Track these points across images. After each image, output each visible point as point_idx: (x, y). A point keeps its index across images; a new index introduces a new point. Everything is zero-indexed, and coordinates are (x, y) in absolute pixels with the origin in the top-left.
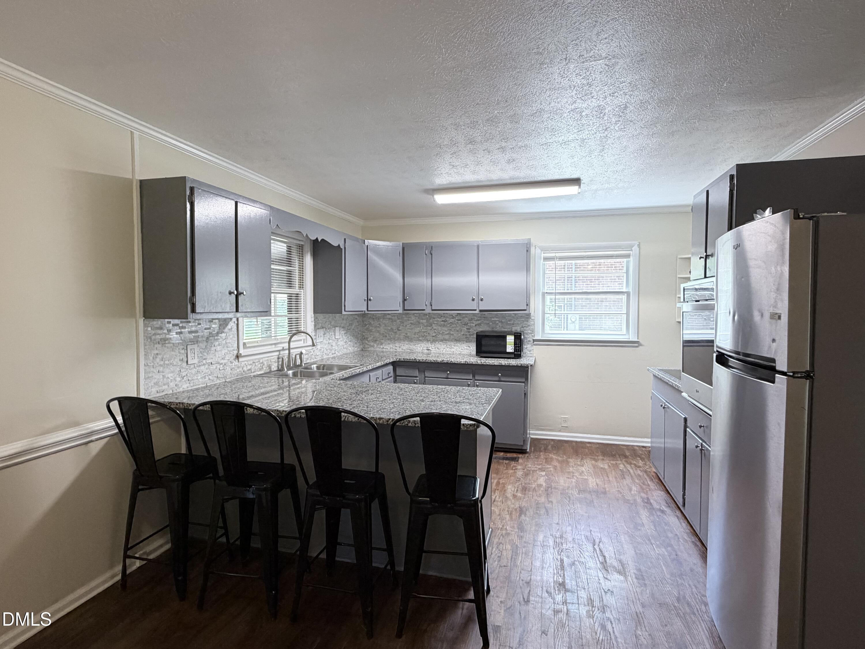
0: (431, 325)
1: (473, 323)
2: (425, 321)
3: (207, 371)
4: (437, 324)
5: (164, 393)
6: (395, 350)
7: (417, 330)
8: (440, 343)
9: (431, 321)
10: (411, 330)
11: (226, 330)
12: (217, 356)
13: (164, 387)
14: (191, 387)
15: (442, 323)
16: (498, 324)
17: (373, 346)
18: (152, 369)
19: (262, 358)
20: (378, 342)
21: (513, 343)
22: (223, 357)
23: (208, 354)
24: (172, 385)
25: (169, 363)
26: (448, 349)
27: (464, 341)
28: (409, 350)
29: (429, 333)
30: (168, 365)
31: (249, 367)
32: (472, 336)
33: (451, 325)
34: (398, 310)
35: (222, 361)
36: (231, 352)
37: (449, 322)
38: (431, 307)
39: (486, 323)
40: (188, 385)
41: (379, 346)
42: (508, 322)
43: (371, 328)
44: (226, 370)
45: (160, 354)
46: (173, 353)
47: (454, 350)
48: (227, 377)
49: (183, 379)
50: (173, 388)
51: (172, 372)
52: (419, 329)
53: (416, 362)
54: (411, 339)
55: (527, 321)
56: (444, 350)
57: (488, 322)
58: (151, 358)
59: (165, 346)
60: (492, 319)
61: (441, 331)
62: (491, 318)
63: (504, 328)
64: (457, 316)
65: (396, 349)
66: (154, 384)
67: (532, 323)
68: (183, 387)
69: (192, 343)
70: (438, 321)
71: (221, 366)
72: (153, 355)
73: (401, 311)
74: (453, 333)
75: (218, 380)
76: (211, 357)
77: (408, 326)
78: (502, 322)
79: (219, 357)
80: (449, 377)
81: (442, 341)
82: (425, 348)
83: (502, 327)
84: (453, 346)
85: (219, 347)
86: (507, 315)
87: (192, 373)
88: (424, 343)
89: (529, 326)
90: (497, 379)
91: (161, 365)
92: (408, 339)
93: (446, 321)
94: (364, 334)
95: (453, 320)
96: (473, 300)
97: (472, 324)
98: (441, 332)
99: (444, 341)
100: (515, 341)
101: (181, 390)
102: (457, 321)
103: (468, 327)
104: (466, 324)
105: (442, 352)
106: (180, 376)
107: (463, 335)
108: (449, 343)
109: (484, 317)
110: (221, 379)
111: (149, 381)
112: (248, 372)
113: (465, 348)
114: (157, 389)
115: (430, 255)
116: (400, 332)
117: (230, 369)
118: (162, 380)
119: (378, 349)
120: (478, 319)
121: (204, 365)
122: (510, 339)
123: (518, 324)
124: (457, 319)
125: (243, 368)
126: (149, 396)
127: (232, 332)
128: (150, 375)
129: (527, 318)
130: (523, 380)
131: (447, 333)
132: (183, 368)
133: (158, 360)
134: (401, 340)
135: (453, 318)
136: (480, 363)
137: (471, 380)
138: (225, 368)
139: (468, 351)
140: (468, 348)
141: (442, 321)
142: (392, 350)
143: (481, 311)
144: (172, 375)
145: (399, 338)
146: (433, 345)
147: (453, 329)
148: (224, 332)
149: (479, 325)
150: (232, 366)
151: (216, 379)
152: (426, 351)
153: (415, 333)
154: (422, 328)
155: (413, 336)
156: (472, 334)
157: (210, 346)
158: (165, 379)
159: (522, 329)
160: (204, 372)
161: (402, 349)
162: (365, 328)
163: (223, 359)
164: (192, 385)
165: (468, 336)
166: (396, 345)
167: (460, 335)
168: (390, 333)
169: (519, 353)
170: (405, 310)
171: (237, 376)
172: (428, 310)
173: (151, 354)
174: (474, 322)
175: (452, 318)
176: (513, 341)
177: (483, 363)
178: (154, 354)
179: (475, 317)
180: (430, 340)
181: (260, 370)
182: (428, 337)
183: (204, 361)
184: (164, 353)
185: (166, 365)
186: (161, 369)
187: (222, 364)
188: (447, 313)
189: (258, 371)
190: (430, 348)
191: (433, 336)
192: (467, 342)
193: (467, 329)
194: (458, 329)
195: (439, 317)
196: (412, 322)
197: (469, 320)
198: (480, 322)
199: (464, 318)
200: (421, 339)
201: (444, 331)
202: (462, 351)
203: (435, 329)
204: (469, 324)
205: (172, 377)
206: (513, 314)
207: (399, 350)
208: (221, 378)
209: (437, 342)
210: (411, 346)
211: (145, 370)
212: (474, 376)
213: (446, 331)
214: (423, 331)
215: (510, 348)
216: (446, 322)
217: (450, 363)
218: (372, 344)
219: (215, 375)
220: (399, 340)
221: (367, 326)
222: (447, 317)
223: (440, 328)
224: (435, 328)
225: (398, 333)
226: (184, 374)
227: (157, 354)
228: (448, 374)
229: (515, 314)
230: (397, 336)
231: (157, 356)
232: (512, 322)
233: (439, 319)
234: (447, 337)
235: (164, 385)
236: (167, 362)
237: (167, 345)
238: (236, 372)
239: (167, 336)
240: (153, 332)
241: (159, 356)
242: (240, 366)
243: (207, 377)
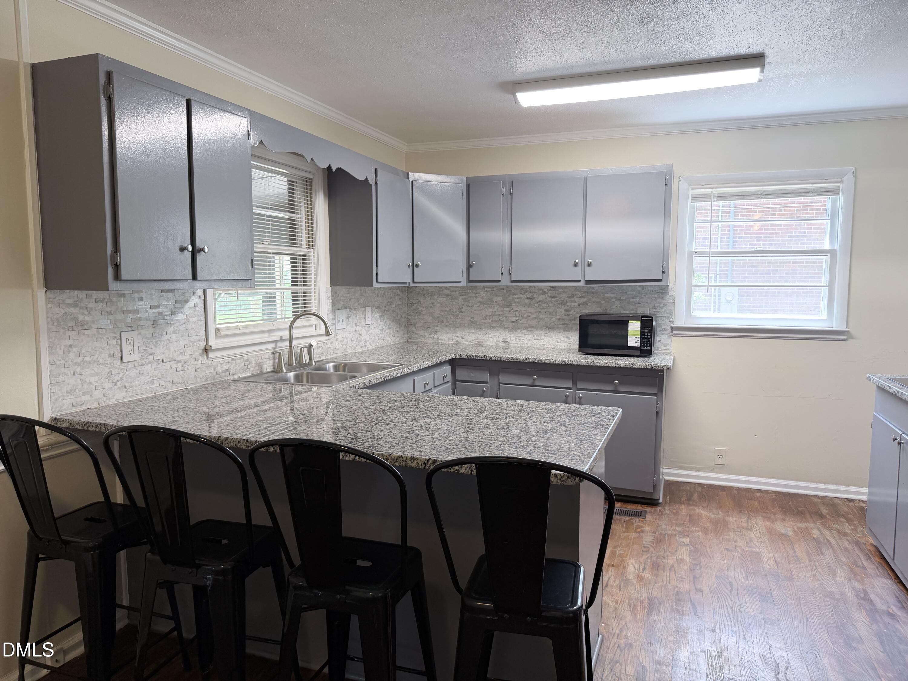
0: (509, 305)
1: (575, 302)
2: (500, 299)
3: (155, 372)
4: (519, 303)
5: (84, 407)
6: (456, 343)
7: (489, 312)
8: (524, 331)
9: (510, 298)
10: (479, 312)
11: (186, 309)
12: (172, 349)
13: (83, 397)
14: (130, 397)
15: (527, 301)
16: (614, 302)
17: (423, 336)
18: (63, 370)
19: (247, 353)
20: (430, 330)
21: (639, 333)
22: (182, 351)
23: (156, 346)
24: (98, 394)
25: (91, 359)
26: (535, 341)
27: (560, 328)
28: (476, 343)
29: (506, 317)
30: (90, 363)
31: (226, 367)
32: (573, 322)
33: (540, 305)
34: (460, 282)
35: (180, 358)
36: (195, 344)
37: (538, 300)
38: (509, 276)
39: (594, 302)
40: (124, 394)
41: (432, 336)
42: (632, 300)
43: (420, 309)
44: (188, 372)
45: (76, 346)
46: (97, 344)
47: (545, 343)
48: (190, 382)
49: (116, 385)
50: (99, 398)
51: (97, 374)
52: (492, 310)
53: (486, 360)
54: (480, 325)
55: (662, 298)
56: (530, 342)
57: (598, 300)
58: (61, 352)
59: (84, 334)
60: (606, 295)
61: (525, 314)
62: (606, 293)
63: (624, 310)
64: (550, 290)
65: (457, 341)
66: (67, 392)
67: (670, 301)
68: (116, 397)
69: (130, 329)
70: (520, 298)
71: (179, 365)
72: (63, 347)
73: (464, 283)
74: (544, 317)
75: (174, 387)
76: (162, 351)
77: (475, 305)
78: (620, 300)
79: (175, 351)
80: (537, 383)
81: (526, 328)
82: (501, 340)
83: (621, 307)
84: (543, 337)
85: (174, 336)
86: (630, 289)
87: (130, 376)
88: (500, 331)
89: (665, 305)
90: (611, 388)
91: (76, 364)
92: (474, 325)
93: (533, 298)
94: (410, 318)
95: (544, 297)
96: (576, 265)
97: (573, 304)
98: (525, 316)
99: (529, 329)
100: (641, 329)
101: (113, 401)
102: (549, 299)
103: (567, 308)
104: (564, 303)
105: (526, 345)
106: (111, 381)
107: (559, 319)
108: (537, 332)
109: (593, 293)
110: (179, 385)
111: (59, 388)
112: (224, 374)
113: (562, 339)
114: (72, 401)
115: (510, 196)
116: (463, 314)
117: (194, 370)
118: (80, 386)
119: (430, 341)
120: (583, 295)
121: (150, 363)
122: (634, 327)
123: (647, 302)
124: (549, 295)
125: (215, 369)
126: (59, 411)
127: (196, 313)
128: (60, 379)
129: (662, 293)
130: (655, 391)
131: (534, 316)
132: (116, 368)
133: (72, 355)
134: (464, 326)
135: (544, 293)
136: (585, 364)
137: (570, 389)
138: (186, 369)
139: (566, 344)
140: (566, 339)
141: (527, 298)
142: (451, 342)
143: (588, 282)
144: (97, 378)
145: (462, 323)
146: (513, 335)
147: (543, 311)
148: (182, 313)
149: (585, 304)
150: (197, 364)
151: (170, 385)
152: (502, 344)
153: (486, 316)
154: (496, 308)
155: (482, 321)
156: (573, 318)
157: (160, 333)
158: (85, 386)
159: (655, 310)
160: (150, 375)
161: (467, 341)
162: (412, 309)
163: (181, 354)
164: (131, 394)
165: (568, 322)
166: (458, 335)
167: (554, 319)
168: (449, 317)
169: (649, 348)
170: (469, 281)
171: (206, 380)
172: (505, 282)
173: (61, 346)
174: (577, 300)
175: (542, 294)
176: (639, 329)
177: (589, 364)
178: (65, 346)
179: (578, 293)
180: (507, 328)
181: (244, 371)
182: (504, 323)
183: (151, 358)
184: (82, 344)
185: (85, 364)
186: (78, 369)
187: (179, 362)
188: (534, 286)
189: (241, 373)
190: (509, 340)
191: (513, 322)
192: (564, 330)
193: (566, 310)
194: (551, 310)
195: (523, 292)
196: (481, 300)
197: (569, 297)
198: (585, 300)
199: (560, 293)
200: (493, 325)
201: (530, 314)
202: (557, 344)
203: (516, 311)
204: (568, 304)
205: (97, 382)
206: (640, 286)
207: (462, 342)
208: (180, 383)
209: (519, 331)
210: (479, 337)
211: (50, 370)
212: (575, 383)
213: (533, 314)
214: (497, 313)
215: (633, 341)
216: (533, 300)
217: (538, 363)
218: (422, 332)
219: (169, 379)
220: (461, 326)
221: (415, 305)
222: (535, 293)
223: (523, 309)
224: (515, 309)
225: (460, 316)
226: (116, 378)
227: (71, 346)
228: (534, 379)
229: (643, 288)
230: (459, 320)
231: (70, 349)
232: (637, 300)
233: (522, 296)
234: (534, 323)
235: (84, 394)
236: (87, 359)
237: (86, 332)
238: (204, 374)
239: (87, 318)
240: (63, 311)
241: (74, 349)
242: (210, 365)
243: (155, 381)
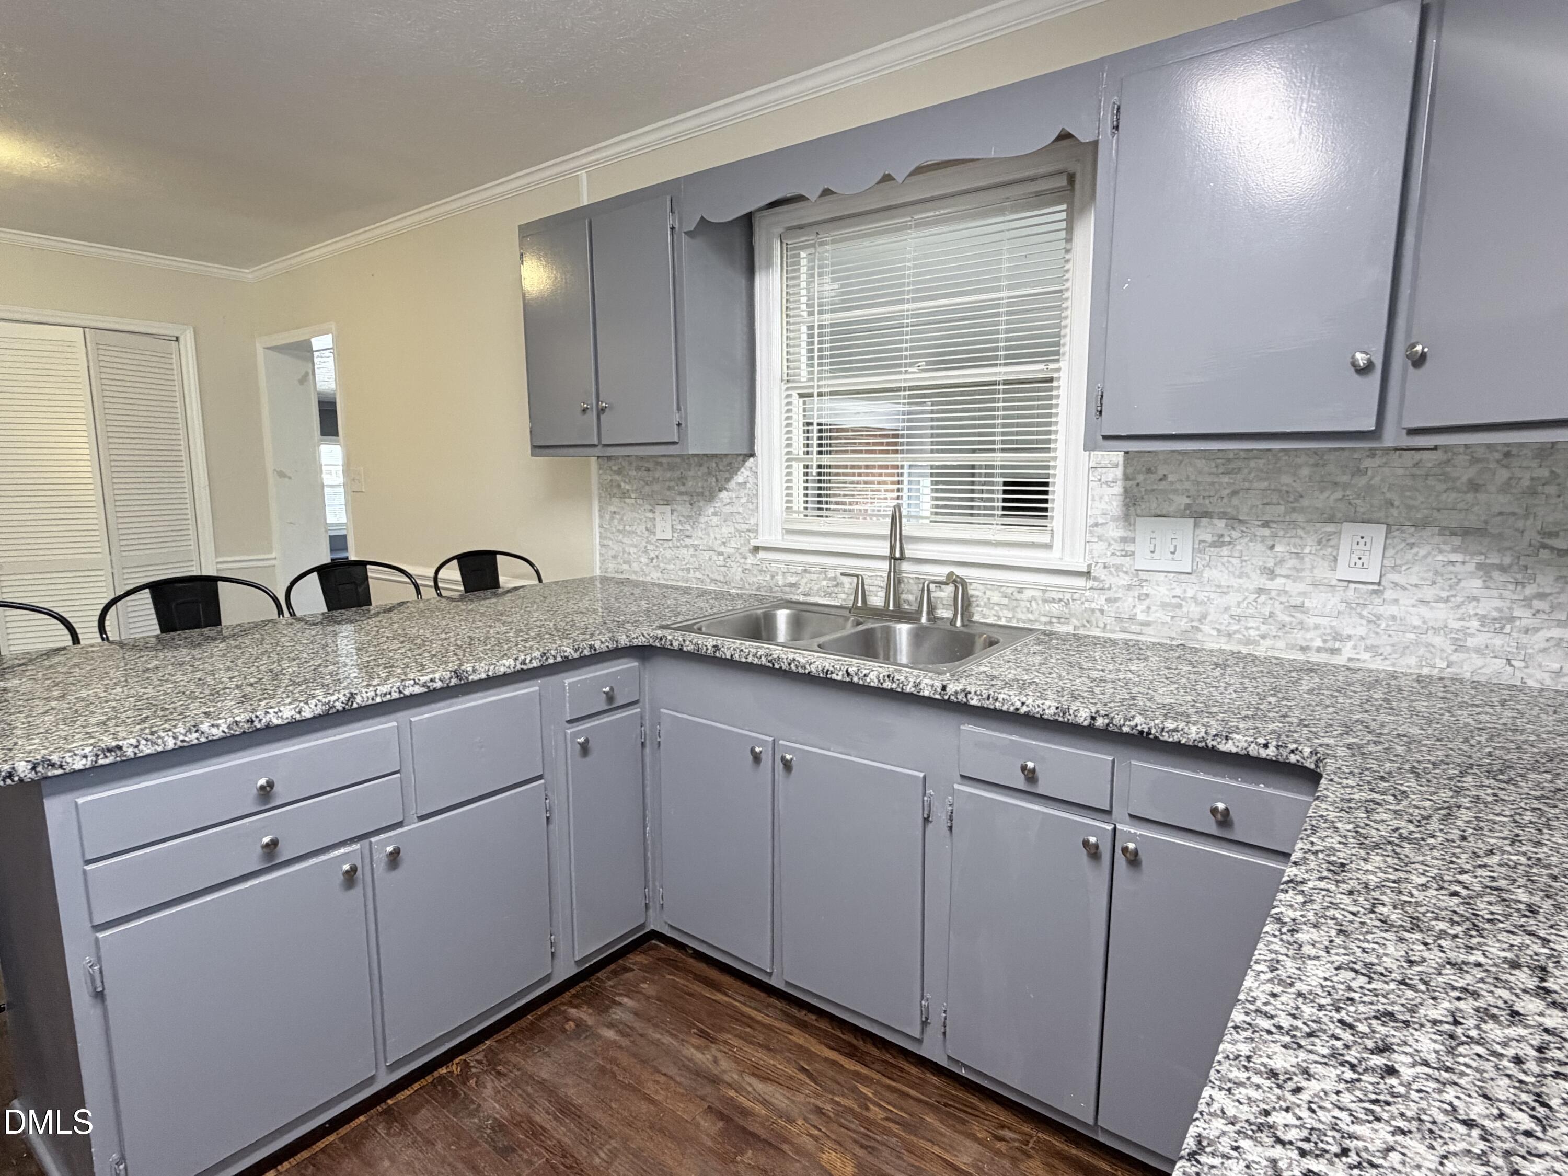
3: (692, 560)
5: (624, 576)
11: (732, 484)
12: (712, 536)
13: (624, 565)
14: (664, 579)
18: (609, 534)
22: (724, 540)
23: (693, 528)
24: (635, 566)
25: (631, 529)
30: (629, 532)
35: (722, 549)
36: (743, 534)
40: (659, 574)
44: (733, 570)
45: (619, 513)
46: (636, 515)
48: (732, 585)
49: (651, 562)
50: (637, 571)
51: (636, 546)
58: (607, 517)
59: (625, 503)
66: (612, 557)
68: (651, 575)
69: (665, 503)
71: (721, 558)
75: (713, 585)
76: (699, 535)
79: (716, 539)
85: (715, 519)
87: (666, 557)
91: (619, 531)
101: (648, 579)
106: (647, 557)
111: (606, 551)
114: (615, 566)
117: (740, 569)
118: (622, 554)
121: (686, 546)
125: (773, 577)
127: (746, 491)
128: (607, 542)
132: (652, 544)
133: (616, 522)
138: (729, 565)
144: (635, 550)
148: (726, 489)
151: (708, 580)
157: (698, 513)
158: (626, 555)
160: (686, 561)
163: (724, 543)
164: (665, 576)
171: (758, 589)
173: (608, 512)
178: (611, 512)
183: (687, 541)
184: (624, 512)
185: (626, 533)
186: (621, 537)
187: (722, 554)
189: (820, 596)
205: (635, 554)
208: (720, 582)
211: (600, 533)
219: (707, 573)
226: (652, 555)
227: (615, 513)
231: (614, 516)
235: (625, 562)
236: (627, 528)
237: (627, 500)
238: (755, 580)
239: (627, 487)
240: (610, 478)
241: (618, 517)
242: (764, 569)
243: (692, 571)
